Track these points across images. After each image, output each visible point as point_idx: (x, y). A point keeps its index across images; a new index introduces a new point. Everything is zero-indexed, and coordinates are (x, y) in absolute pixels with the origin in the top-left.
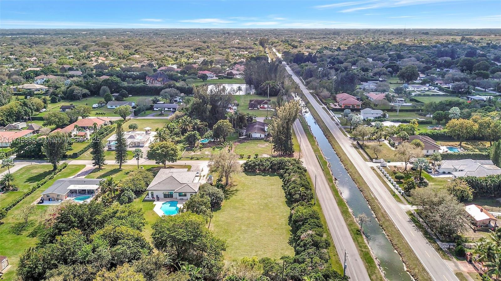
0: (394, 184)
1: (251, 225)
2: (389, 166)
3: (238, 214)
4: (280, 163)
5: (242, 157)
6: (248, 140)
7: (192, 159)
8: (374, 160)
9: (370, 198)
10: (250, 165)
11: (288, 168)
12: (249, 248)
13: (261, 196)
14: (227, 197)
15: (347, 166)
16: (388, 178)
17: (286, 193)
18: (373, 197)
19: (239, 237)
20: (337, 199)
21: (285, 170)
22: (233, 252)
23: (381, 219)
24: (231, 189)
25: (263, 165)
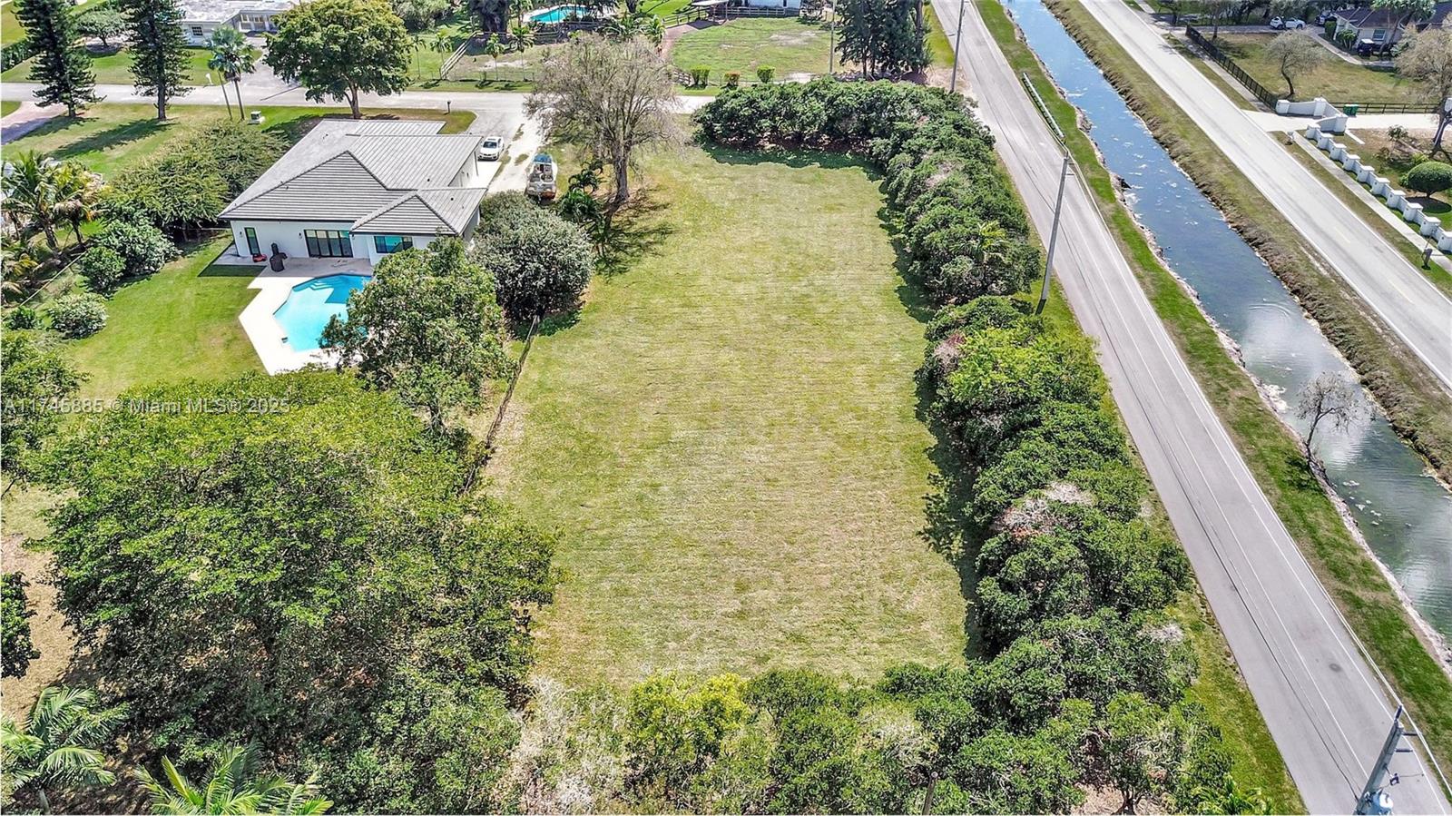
0: (1407, 214)
1: (720, 417)
2: (1356, 132)
3: (662, 353)
4: (871, 107)
5: (699, 82)
6: (732, 16)
7: (484, 84)
8: (1283, 104)
9: (1308, 281)
10: (733, 116)
11: (909, 126)
13: (778, 259)
14: (616, 261)
15: (1164, 126)
16: (1366, 184)
17: (898, 245)
18: (1325, 273)
20: (1147, 280)
21: (894, 137)
23: (1402, 396)
24: (639, 225)
25: (791, 116)
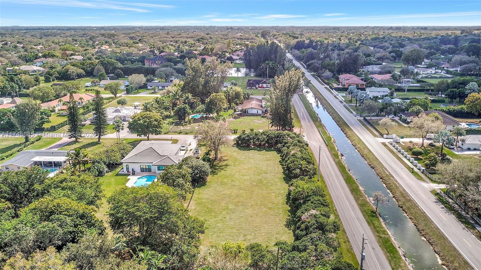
0: (411, 161)
1: (240, 204)
2: (403, 142)
3: (226, 191)
4: (278, 137)
5: (235, 132)
6: (244, 116)
7: (180, 133)
8: (385, 136)
9: (384, 176)
10: (244, 139)
11: (287, 141)
12: (235, 231)
13: (254, 171)
14: (215, 172)
15: (354, 141)
16: (403, 154)
17: (283, 168)
18: (388, 174)
19: (225, 218)
20: (344, 176)
21: (283, 144)
22: (215, 235)
23: (401, 199)
24: (220, 164)
25: (258, 139)
